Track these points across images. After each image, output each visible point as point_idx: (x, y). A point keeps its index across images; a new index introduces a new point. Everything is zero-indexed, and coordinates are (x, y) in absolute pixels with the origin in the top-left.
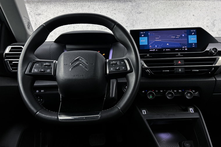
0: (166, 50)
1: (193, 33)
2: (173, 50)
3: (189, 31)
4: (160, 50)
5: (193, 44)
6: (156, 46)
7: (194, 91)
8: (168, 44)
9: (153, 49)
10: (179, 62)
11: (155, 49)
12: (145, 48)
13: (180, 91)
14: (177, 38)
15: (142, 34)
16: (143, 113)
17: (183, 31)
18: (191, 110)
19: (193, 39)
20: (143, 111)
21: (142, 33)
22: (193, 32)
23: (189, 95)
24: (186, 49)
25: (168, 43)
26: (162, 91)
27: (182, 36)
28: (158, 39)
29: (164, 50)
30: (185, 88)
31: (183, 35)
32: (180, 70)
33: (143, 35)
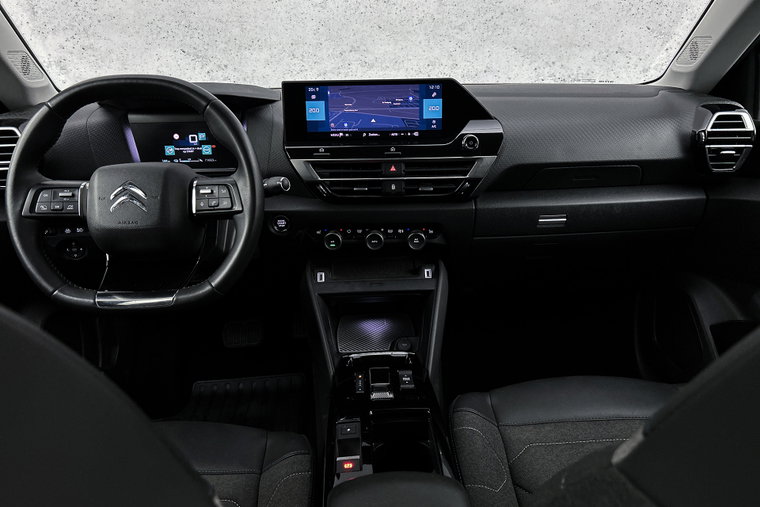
0: (370, 135)
1: (434, 94)
2: (385, 135)
3: (424, 87)
4: (355, 137)
5: (434, 122)
6: (346, 125)
7: (431, 232)
8: (373, 121)
9: (338, 132)
10: (393, 169)
11: (344, 133)
12: (321, 130)
13: (400, 231)
14: (396, 106)
15: (313, 93)
16: (319, 281)
17: (411, 88)
18: (427, 273)
19: (433, 109)
20: (319, 274)
21: (311, 89)
22: (435, 90)
23: (416, 241)
24: (416, 134)
25: (374, 118)
26: (360, 231)
27: (408, 101)
28: (350, 108)
29: (365, 135)
30: (413, 225)
31: (411, 98)
32: (393, 187)
33: (314, 97)
